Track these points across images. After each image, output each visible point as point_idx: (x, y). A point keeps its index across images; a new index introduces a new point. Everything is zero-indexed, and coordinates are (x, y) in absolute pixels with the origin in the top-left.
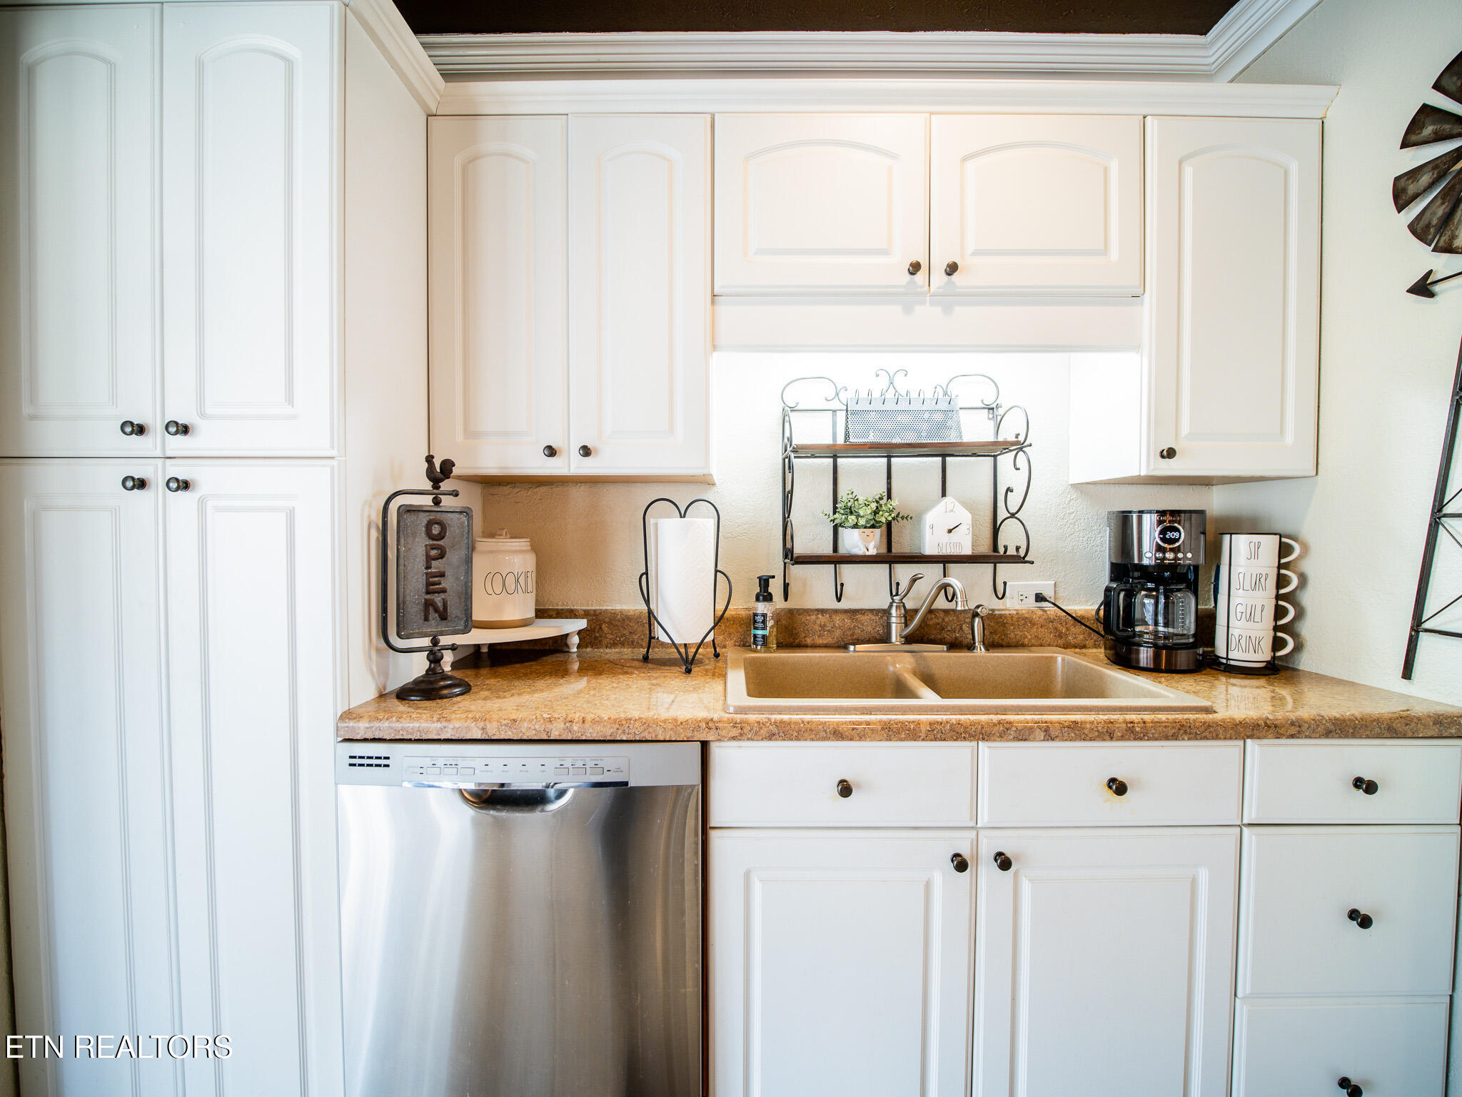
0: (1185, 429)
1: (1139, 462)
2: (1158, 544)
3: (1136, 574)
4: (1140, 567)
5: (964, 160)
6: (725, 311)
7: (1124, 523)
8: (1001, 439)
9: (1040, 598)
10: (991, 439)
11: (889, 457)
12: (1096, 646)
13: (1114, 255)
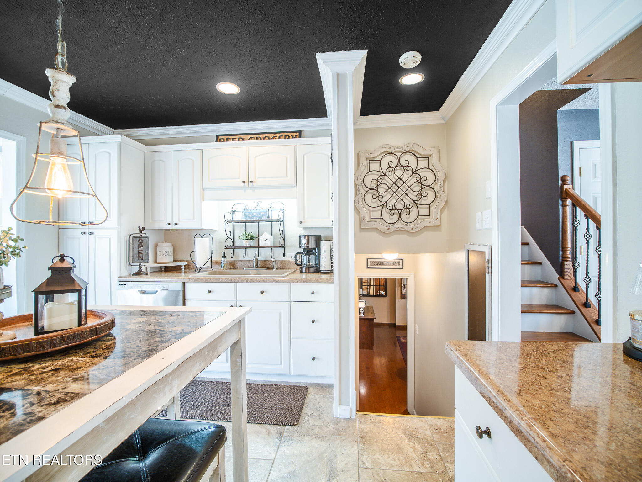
5: (256, 157)
6: (205, 192)
11: (258, 222)
13: (289, 177)
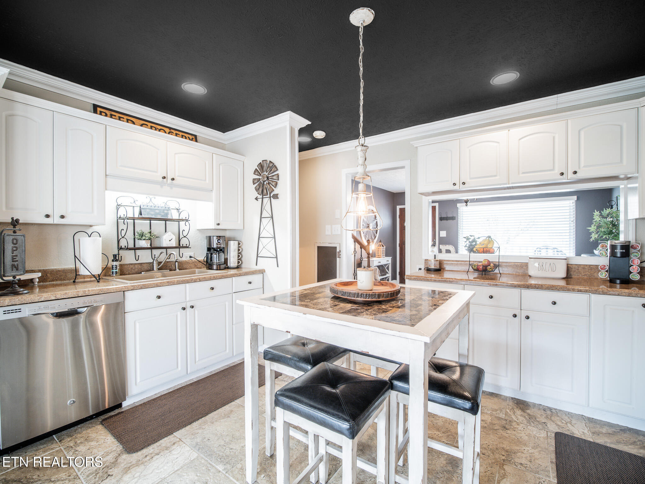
0: (221, 219)
1: (212, 226)
2: (217, 243)
3: (212, 250)
4: (213, 248)
5: (175, 154)
6: (109, 180)
7: (210, 239)
8: (181, 218)
9: (191, 257)
10: (178, 218)
11: (150, 220)
12: (204, 268)
13: (207, 182)
